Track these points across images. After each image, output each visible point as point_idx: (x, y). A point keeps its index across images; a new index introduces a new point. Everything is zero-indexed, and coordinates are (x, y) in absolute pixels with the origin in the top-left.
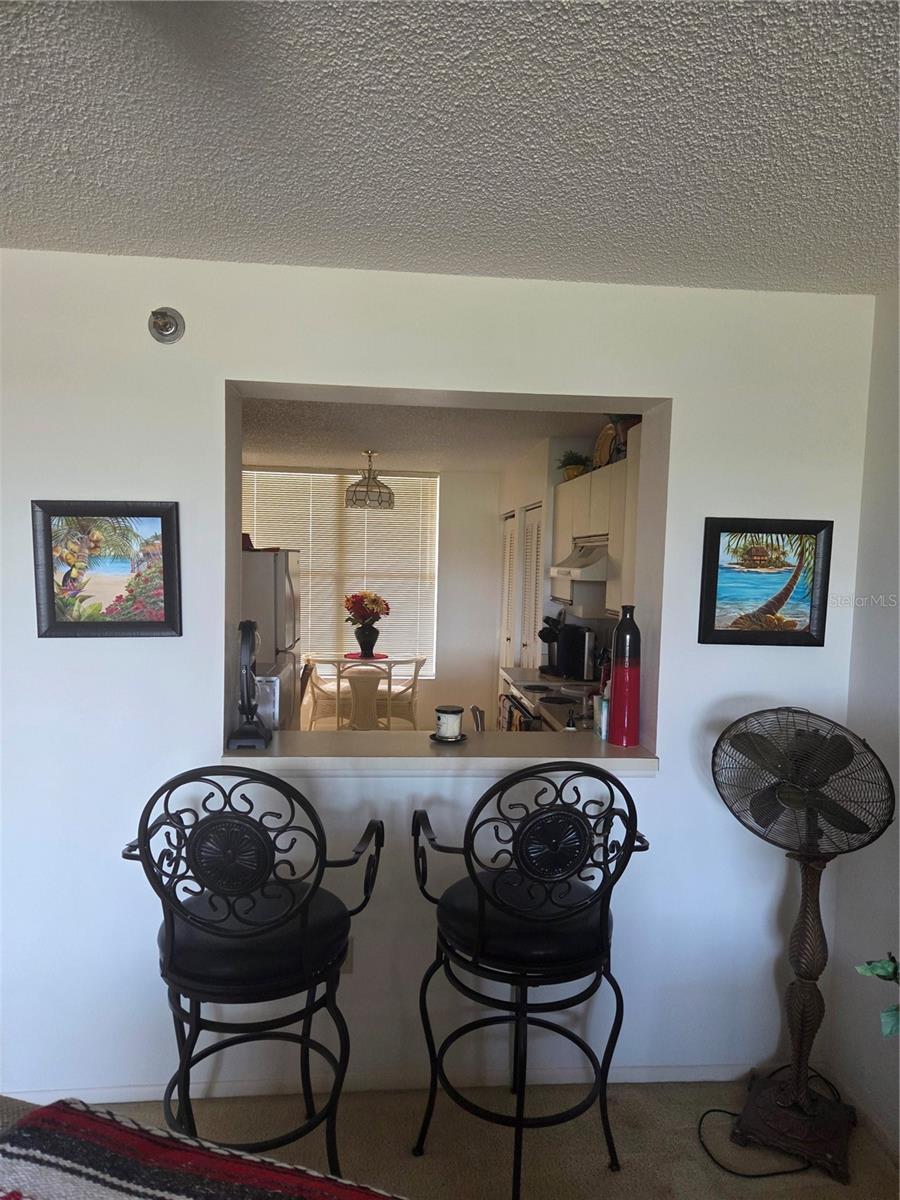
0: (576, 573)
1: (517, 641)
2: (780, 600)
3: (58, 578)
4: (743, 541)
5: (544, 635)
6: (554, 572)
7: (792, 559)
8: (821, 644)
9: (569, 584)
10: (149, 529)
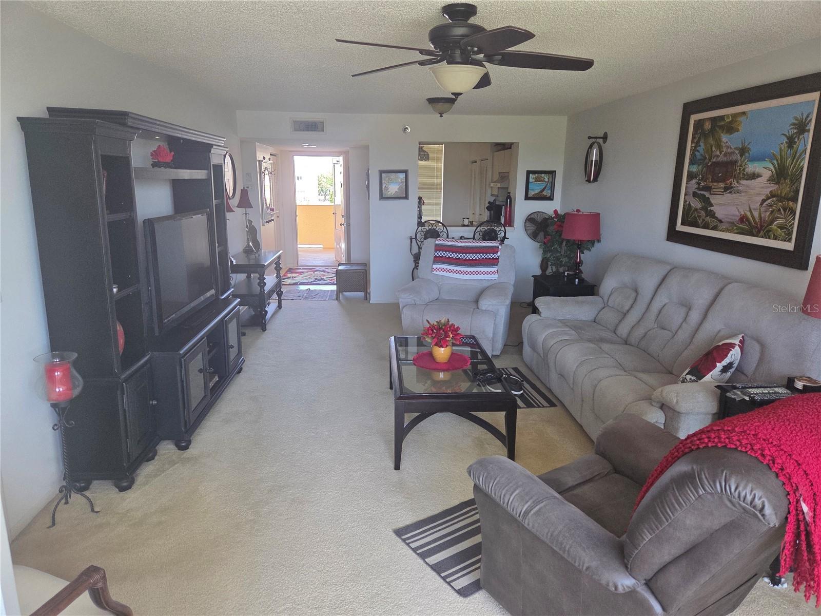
0: (499, 185)
1: (477, 213)
2: (543, 190)
3: (383, 187)
4: (535, 176)
5: (488, 208)
6: (492, 185)
7: (547, 180)
8: (553, 200)
9: (497, 189)
10: (402, 176)
